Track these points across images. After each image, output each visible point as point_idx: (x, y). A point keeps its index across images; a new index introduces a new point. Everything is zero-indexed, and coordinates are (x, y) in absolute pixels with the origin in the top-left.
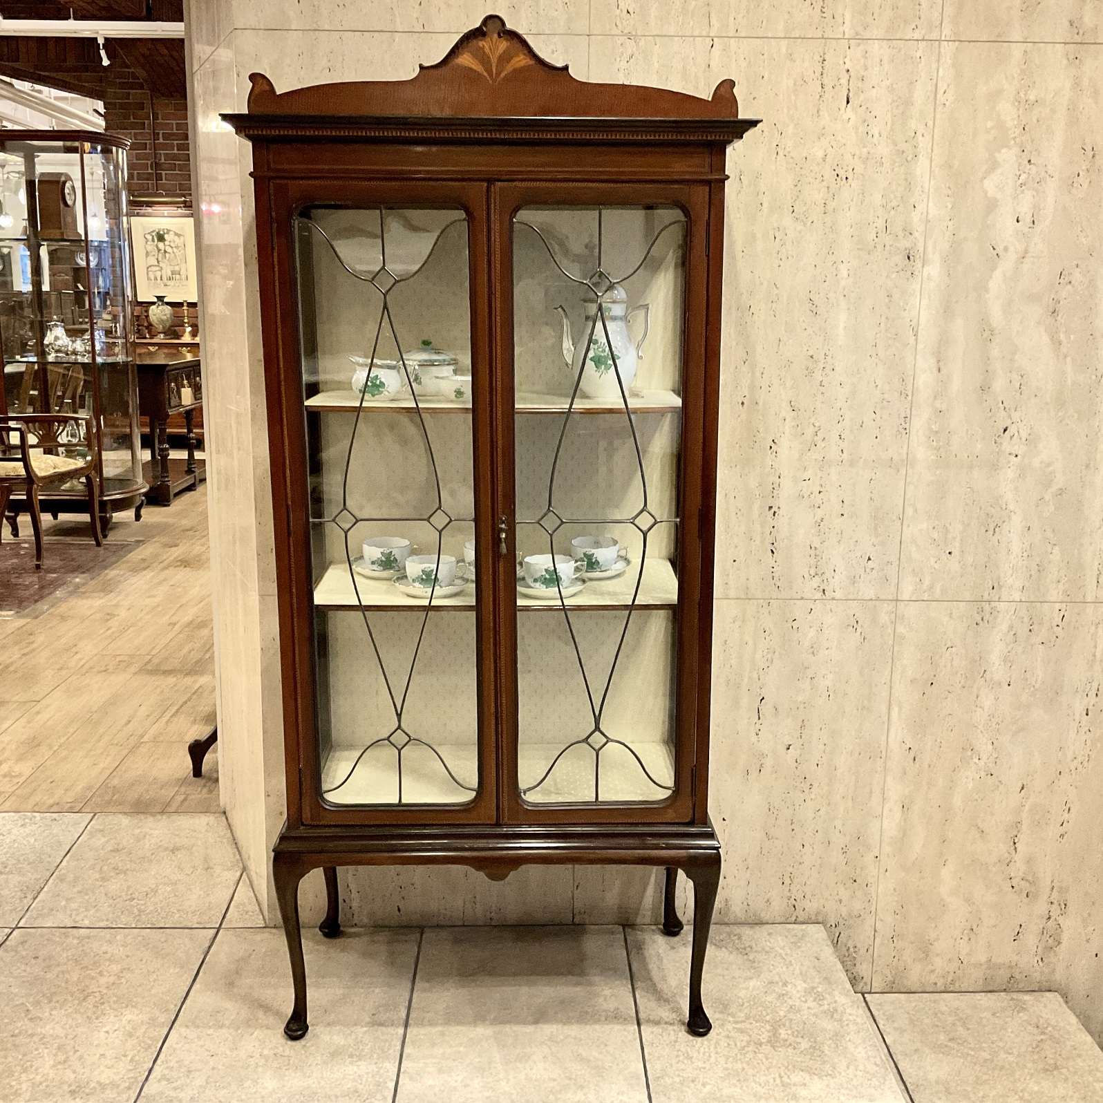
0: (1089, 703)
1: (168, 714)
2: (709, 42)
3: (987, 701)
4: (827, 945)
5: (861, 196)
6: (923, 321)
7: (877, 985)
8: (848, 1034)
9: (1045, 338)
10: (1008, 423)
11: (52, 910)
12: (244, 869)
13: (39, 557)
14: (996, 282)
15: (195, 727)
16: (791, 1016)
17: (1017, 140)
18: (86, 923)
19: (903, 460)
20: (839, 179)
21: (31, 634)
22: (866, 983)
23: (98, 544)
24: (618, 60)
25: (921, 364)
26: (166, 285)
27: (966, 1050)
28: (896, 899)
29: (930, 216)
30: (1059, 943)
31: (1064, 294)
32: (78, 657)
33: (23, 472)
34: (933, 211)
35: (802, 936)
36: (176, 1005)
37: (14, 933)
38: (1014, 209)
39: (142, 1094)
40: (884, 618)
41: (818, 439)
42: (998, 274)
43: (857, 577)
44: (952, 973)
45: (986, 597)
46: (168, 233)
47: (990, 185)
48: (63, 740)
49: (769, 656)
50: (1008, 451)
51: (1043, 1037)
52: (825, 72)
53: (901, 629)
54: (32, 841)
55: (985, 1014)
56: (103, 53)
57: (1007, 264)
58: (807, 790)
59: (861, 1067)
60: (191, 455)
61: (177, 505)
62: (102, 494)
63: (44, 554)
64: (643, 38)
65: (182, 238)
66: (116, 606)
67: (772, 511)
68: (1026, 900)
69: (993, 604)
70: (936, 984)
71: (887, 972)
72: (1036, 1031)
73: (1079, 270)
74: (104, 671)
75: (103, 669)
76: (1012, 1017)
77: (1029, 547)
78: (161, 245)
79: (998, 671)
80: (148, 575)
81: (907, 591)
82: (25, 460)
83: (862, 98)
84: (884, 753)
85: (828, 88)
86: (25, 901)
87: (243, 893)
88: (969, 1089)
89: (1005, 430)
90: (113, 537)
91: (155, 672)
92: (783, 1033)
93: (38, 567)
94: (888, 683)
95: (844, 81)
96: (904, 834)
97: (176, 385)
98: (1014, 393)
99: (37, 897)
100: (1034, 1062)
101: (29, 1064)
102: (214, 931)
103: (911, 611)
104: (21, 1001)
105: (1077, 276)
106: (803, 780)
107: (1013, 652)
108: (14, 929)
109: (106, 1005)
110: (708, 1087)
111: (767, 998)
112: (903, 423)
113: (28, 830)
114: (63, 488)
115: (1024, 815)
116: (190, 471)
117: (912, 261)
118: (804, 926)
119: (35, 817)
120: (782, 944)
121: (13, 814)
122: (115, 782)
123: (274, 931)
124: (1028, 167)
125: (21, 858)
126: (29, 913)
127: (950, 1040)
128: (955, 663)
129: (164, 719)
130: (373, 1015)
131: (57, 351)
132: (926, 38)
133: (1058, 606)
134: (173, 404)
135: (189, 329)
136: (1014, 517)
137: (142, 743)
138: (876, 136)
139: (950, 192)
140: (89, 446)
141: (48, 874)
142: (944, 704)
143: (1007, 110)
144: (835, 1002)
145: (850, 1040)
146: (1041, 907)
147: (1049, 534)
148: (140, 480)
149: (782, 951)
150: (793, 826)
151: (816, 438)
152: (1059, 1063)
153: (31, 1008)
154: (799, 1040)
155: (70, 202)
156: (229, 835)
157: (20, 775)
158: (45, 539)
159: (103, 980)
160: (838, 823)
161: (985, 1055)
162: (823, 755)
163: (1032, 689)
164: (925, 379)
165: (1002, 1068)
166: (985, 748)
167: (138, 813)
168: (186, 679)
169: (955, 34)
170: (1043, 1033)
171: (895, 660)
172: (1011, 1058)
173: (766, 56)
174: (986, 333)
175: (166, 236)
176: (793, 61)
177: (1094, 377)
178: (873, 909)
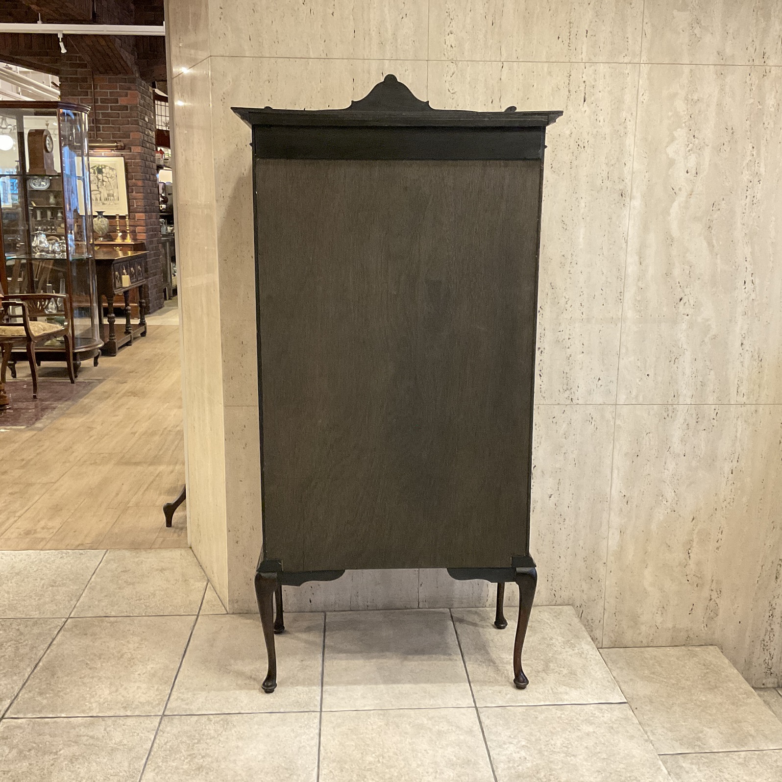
0: (733, 466)
1: (142, 490)
2: (500, 64)
3: (671, 466)
4: (576, 617)
5: (593, 158)
6: (631, 233)
7: (606, 643)
8: (591, 665)
9: (705, 244)
10: (682, 295)
11: (90, 607)
12: (208, 581)
13: (35, 390)
14: (675, 209)
15: (162, 497)
16: (556, 656)
17: (687, 124)
18: (113, 614)
19: (619, 318)
20: (579, 148)
21: (40, 441)
22: (599, 642)
23: (73, 382)
24: (445, 76)
25: (629, 260)
26: (103, 204)
27: (661, 679)
28: (617, 589)
29: (634, 170)
30: (717, 615)
31: (715, 216)
32: (75, 454)
33: (24, 333)
34: (636, 166)
35: (561, 612)
36: (179, 659)
37: (69, 620)
38: (685, 166)
39: (168, 707)
40: (608, 416)
41: (568, 306)
42: (676, 204)
43: (592, 391)
44: (652, 636)
45: (670, 402)
46: (105, 168)
47: (670, 151)
48: (76, 506)
49: (539, 440)
50: (682, 313)
51: (708, 671)
52: (571, 83)
53: (618, 422)
54: (70, 567)
55: (672, 659)
56: (61, 44)
57: (681, 198)
58: (562, 523)
59: (600, 683)
60: (128, 321)
61: (121, 355)
62: (74, 348)
63: (39, 390)
64: (461, 62)
65: (114, 171)
66: (93, 422)
67: (540, 350)
68: (696, 589)
69: (675, 406)
70: (642, 642)
71: (612, 635)
72: (703, 667)
73: (724, 202)
74: (94, 463)
75: (93, 462)
76: (689, 660)
77: (695, 371)
78: (100, 176)
79: (677, 447)
80: (110, 402)
81: (622, 398)
82: (25, 324)
83: (593, 98)
84: (609, 499)
85: (573, 92)
86: (72, 602)
87: (209, 595)
88: (663, 700)
89: (681, 300)
90: (80, 378)
91: (128, 463)
92: (551, 665)
93: (35, 397)
94: (611, 456)
95: (582, 88)
96: (622, 548)
97: (119, 273)
98: (686, 277)
99: (79, 600)
100: (703, 684)
101: (94, 693)
102: (196, 617)
103: (625, 410)
104: (81, 659)
105: (723, 205)
106: (559, 516)
107: (687, 435)
108: (68, 619)
109: (135, 659)
110: (508, 695)
111: (541, 647)
112: (619, 296)
113: (65, 561)
114: (46, 344)
115: (695, 536)
116: (127, 332)
117: (624, 197)
118: (561, 607)
119: (69, 553)
120: (548, 617)
121: (54, 551)
122: (116, 531)
123: (233, 616)
124: (693, 140)
125: (65, 577)
126: (75, 609)
127: (651, 674)
128: (652, 443)
129: (140, 493)
130: (302, 661)
131: (42, 251)
132: (631, 62)
133: (713, 407)
134: (117, 286)
135: (120, 234)
136: (686, 352)
137: (129, 507)
138: (602, 121)
139: (646, 156)
140: (66, 315)
141: (84, 586)
142: (645, 468)
143: (680, 105)
144: (582, 648)
145: (592, 669)
146: (706, 593)
147: (708, 363)
148: (97, 337)
149: (548, 621)
150: (554, 545)
151: (566, 305)
152: (717, 685)
153: (89, 662)
154: (561, 669)
155: (49, 150)
156: (196, 561)
157: (53, 528)
158: (39, 379)
159: (131, 646)
160: (581, 543)
161: (674, 682)
162: (572, 501)
163: (698, 458)
164: (632, 269)
165: (683, 688)
166: (669, 494)
167: (136, 549)
168: (150, 468)
169: (649, 59)
170: (708, 669)
171: (615, 442)
172: (689, 683)
173: (535, 73)
174: (669, 240)
175: (103, 170)
176: (551, 76)
177: (734, 267)
178: (603, 596)
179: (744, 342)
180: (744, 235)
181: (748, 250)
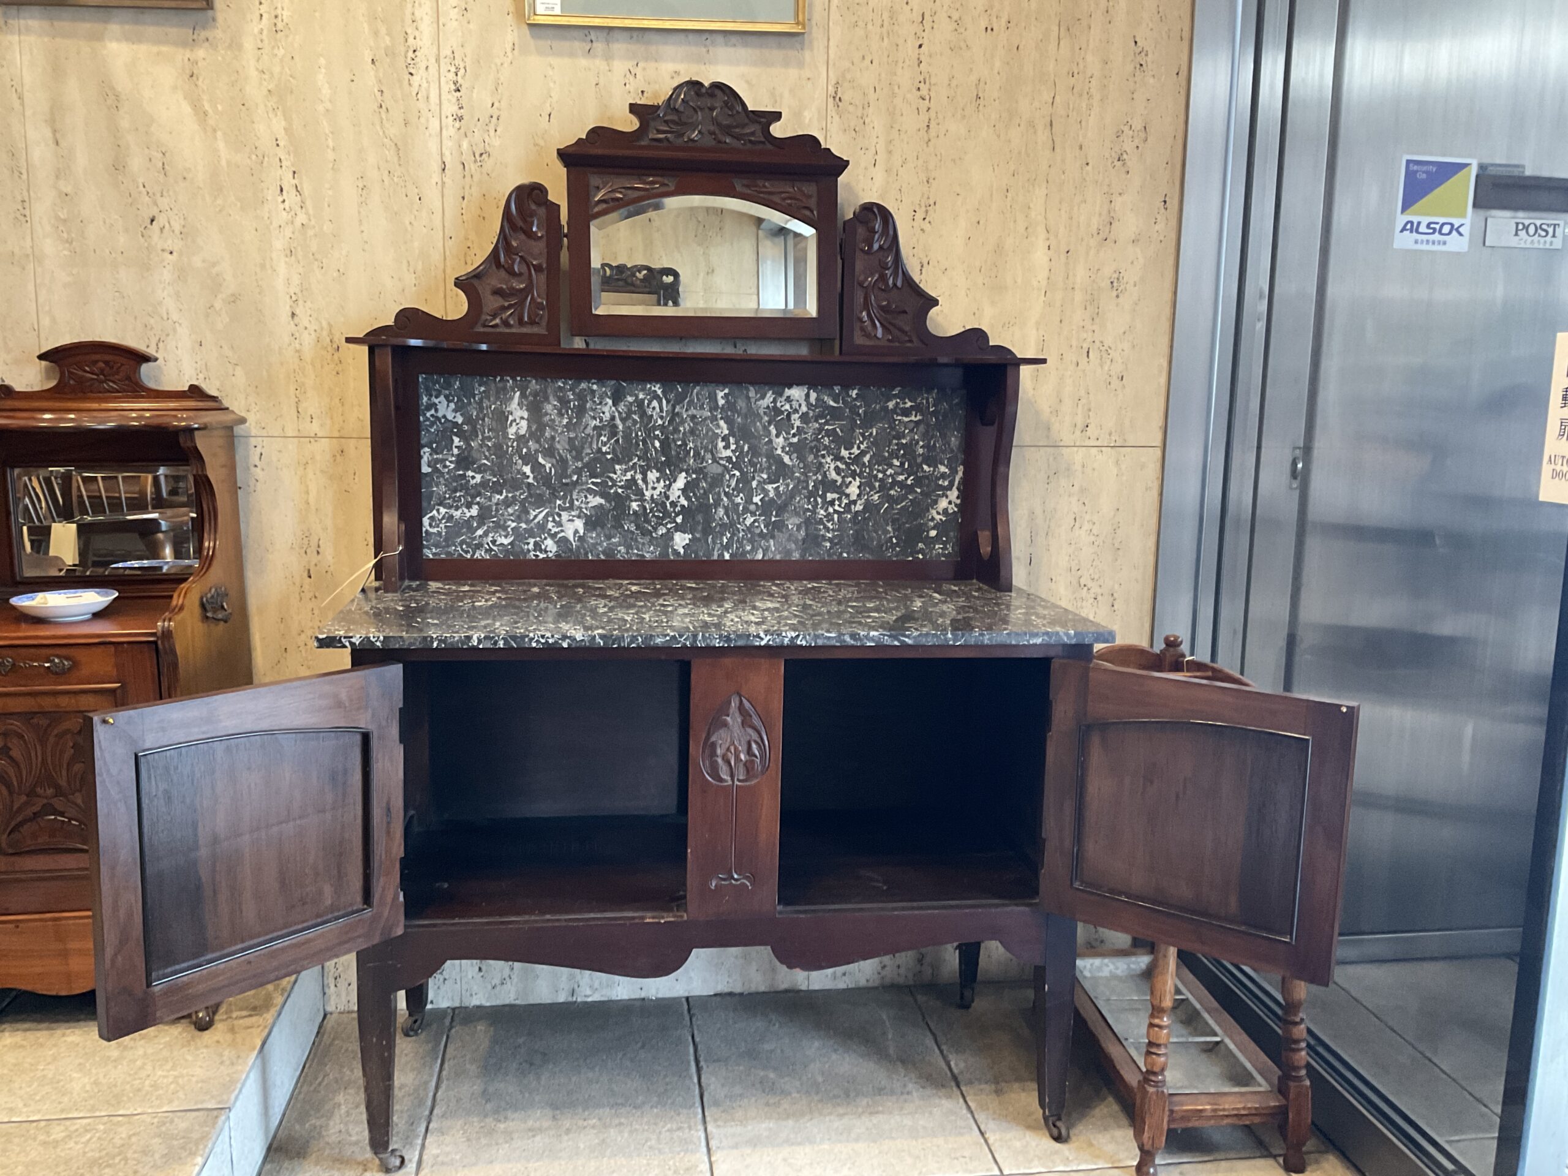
0: (309, 562)
6: (28, 79)
9: (187, 109)
10: (154, 211)
19: (27, 256)
25: (32, 135)
31: (201, 53)
50: (159, 247)
73: (215, 24)
77: (203, 367)
89: (152, 221)
98: (157, 174)
105: (214, 30)
112: (21, 208)
133: (253, 441)
136: (179, 329)
147: (228, 351)
164: (41, 154)
174: (110, 97)
177: (254, 157)
179: (297, 312)
180: (265, 92)
181: (278, 125)
